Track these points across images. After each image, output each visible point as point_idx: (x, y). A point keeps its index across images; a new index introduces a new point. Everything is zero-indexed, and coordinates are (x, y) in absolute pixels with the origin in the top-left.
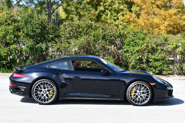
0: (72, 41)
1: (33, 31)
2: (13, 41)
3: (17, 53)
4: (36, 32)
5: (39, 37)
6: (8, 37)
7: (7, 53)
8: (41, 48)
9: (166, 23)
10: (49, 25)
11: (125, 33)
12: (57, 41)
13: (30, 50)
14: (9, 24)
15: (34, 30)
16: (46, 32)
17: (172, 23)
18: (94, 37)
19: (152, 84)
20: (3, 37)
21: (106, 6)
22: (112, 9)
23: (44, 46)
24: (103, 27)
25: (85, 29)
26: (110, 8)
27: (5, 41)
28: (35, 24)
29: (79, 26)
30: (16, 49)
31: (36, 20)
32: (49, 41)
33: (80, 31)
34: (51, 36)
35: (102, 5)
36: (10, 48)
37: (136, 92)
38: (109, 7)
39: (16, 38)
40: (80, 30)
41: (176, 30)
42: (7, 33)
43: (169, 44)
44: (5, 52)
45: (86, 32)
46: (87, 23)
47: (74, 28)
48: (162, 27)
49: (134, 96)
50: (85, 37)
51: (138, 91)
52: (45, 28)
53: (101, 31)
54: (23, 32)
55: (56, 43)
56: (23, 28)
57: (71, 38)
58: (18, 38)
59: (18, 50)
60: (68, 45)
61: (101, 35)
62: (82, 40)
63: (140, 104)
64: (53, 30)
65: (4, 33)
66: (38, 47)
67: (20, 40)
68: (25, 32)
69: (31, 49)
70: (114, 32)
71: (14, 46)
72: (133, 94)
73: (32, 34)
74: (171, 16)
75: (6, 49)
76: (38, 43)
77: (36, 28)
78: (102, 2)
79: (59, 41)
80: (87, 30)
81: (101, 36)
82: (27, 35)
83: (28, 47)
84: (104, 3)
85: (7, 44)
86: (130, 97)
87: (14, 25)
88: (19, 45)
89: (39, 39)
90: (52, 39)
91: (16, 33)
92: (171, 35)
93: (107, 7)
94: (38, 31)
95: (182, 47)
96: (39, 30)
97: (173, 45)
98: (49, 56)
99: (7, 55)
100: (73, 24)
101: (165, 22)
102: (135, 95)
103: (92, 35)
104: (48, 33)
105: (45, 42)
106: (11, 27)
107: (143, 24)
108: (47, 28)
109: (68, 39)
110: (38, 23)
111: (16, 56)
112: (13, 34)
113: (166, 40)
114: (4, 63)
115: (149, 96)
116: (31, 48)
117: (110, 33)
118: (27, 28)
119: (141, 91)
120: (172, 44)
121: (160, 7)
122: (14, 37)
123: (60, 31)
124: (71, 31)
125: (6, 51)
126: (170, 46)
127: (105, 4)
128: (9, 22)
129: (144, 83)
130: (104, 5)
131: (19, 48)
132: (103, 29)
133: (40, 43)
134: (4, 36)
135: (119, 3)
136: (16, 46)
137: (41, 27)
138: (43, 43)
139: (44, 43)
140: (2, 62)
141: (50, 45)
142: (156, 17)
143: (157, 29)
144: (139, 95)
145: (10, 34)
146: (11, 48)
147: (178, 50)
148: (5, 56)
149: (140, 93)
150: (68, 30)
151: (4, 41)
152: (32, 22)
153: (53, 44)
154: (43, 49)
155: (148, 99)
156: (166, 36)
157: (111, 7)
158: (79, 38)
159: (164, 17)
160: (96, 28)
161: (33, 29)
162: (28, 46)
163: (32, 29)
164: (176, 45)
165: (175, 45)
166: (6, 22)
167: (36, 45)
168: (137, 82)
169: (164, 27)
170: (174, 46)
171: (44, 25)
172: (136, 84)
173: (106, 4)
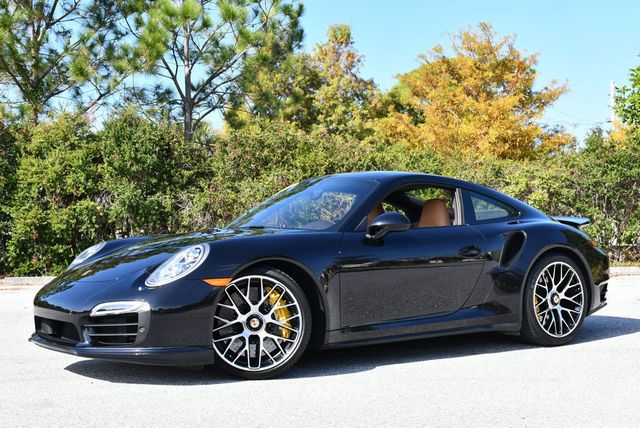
0: (245, 186)
1: (137, 161)
2: (85, 188)
3: (94, 220)
4: (144, 163)
5: (155, 176)
6: (69, 181)
7: (68, 222)
8: (159, 204)
9: (493, 133)
10: (180, 145)
11: (388, 159)
12: (202, 185)
13: (129, 212)
14: (73, 147)
15: (141, 158)
16: (173, 162)
17: (510, 132)
18: (304, 170)
20: (57, 179)
21: (331, 122)
22: (346, 131)
23: (167, 201)
24: (327, 145)
25: (279, 151)
26: (341, 127)
27: (62, 189)
28: (142, 142)
29: (261, 143)
30: (92, 211)
31: (144, 131)
32: (183, 187)
33: (266, 157)
34: (187, 173)
35: (322, 121)
36: (75, 209)
38: (339, 124)
39: (90, 180)
40: (266, 152)
41: (519, 152)
42: (67, 169)
43: (507, 184)
44: (61, 221)
45: (282, 158)
46: (283, 135)
47: (247, 149)
48: (483, 144)
50: (280, 171)
52: (170, 151)
53: (322, 154)
54: (110, 164)
55: (202, 190)
56: (111, 153)
57: (240, 177)
58: (95, 182)
59: (96, 213)
60: (233, 196)
61: (322, 165)
62: (270, 179)
64: (192, 159)
65: (58, 168)
66: (152, 202)
67: (102, 186)
68: (116, 164)
69: (133, 209)
70: (357, 158)
71: (86, 203)
73: (134, 168)
74: (503, 113)
75: (65, 210)
76: (153, 193)
77: (145, 153)
78: (322, 114)
79: (209, 185)
80: (284, 154)
81: (323, 169)
82: (122, 172)
83: (123, 203)
84: (326, 117)
85: (68, 199)
87: (87, 148)
88: (99, 200)
89: (154, 181)
90: (191, 182)
91: (93, 168)
92: (510, 161)
93: (334, 125)
94: (151, 159)
95: (543, 189)
96: (154, 155)
97: (519, 187)
98: (184, 227)
99: (67, 229)
100: (246, 137)
101: (491, 131)
103: (298, 164)
104: (179, 165)
105: (171, 190)
106: (79, 153)
107: (432, 138)
108: (176, 153)
109: (234, 180)
110: (150, 139)
111: (92, 230)
112: (83, 171)
113: (498, 173)
114: (61, 251)
116: (131, 206)
117: (347, 159)
118: (122, 154)
120: (517, 184)
121: (475, 93)
122: (87, 180)
123: (211, 161)
124: (240, 157)
125: (65, 217)
126: (511, 187)
127: (328, 119)
128: (73, 139)
130: (326, 122)
131: (98, 208)
132: (327, 149)
133: (158, 194)
134: (60, 178)
135: (363, 116)
136: (92, 203)
137: (158, 148)
138: (165, 193)
139: (168, 192)
140: (55, 247)
141: (183, 196)
142: (464, 119)
143: (469, 149)
145: (74, 172)
146: (78, 210)
147: (533, 196)
148: (62, 230)
150: (231, 155)
151: (58, 191)
152: (133, 137)
153: (192, 195)
154: (165, 208)
156: (497, 163)
157: (343, 125)
158: (263, 176)
159: (487, 118)
160: (308, 148)
161: (136, 155)
162: (125, 202)
163: (133, 156)
164: (527, 185)
165: (524, 183)
166: (65, 139)
167: (145, 199)
169: (487, 145)
170: (522, 186)
171: (168, 145)
173: (332, 118)
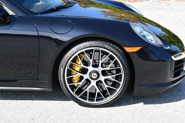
19: (129, 50)
37: (84, 71)
49: (80, 81)
51: (90, 68)
63: (95, 102)
72: (76, 76)
86: (68, 85)
102: (81, 78)
115: (121, 83)
119: (100, 69)
129: (106, 46)
144: (92, 78)
149: (97, 73)
155: (118, 90)
168: (87, 44)
172: (84, 50)
